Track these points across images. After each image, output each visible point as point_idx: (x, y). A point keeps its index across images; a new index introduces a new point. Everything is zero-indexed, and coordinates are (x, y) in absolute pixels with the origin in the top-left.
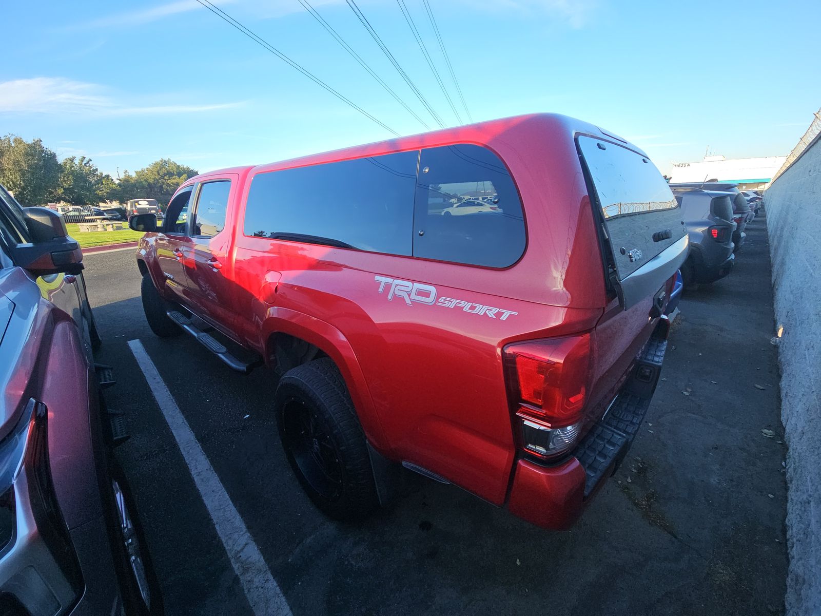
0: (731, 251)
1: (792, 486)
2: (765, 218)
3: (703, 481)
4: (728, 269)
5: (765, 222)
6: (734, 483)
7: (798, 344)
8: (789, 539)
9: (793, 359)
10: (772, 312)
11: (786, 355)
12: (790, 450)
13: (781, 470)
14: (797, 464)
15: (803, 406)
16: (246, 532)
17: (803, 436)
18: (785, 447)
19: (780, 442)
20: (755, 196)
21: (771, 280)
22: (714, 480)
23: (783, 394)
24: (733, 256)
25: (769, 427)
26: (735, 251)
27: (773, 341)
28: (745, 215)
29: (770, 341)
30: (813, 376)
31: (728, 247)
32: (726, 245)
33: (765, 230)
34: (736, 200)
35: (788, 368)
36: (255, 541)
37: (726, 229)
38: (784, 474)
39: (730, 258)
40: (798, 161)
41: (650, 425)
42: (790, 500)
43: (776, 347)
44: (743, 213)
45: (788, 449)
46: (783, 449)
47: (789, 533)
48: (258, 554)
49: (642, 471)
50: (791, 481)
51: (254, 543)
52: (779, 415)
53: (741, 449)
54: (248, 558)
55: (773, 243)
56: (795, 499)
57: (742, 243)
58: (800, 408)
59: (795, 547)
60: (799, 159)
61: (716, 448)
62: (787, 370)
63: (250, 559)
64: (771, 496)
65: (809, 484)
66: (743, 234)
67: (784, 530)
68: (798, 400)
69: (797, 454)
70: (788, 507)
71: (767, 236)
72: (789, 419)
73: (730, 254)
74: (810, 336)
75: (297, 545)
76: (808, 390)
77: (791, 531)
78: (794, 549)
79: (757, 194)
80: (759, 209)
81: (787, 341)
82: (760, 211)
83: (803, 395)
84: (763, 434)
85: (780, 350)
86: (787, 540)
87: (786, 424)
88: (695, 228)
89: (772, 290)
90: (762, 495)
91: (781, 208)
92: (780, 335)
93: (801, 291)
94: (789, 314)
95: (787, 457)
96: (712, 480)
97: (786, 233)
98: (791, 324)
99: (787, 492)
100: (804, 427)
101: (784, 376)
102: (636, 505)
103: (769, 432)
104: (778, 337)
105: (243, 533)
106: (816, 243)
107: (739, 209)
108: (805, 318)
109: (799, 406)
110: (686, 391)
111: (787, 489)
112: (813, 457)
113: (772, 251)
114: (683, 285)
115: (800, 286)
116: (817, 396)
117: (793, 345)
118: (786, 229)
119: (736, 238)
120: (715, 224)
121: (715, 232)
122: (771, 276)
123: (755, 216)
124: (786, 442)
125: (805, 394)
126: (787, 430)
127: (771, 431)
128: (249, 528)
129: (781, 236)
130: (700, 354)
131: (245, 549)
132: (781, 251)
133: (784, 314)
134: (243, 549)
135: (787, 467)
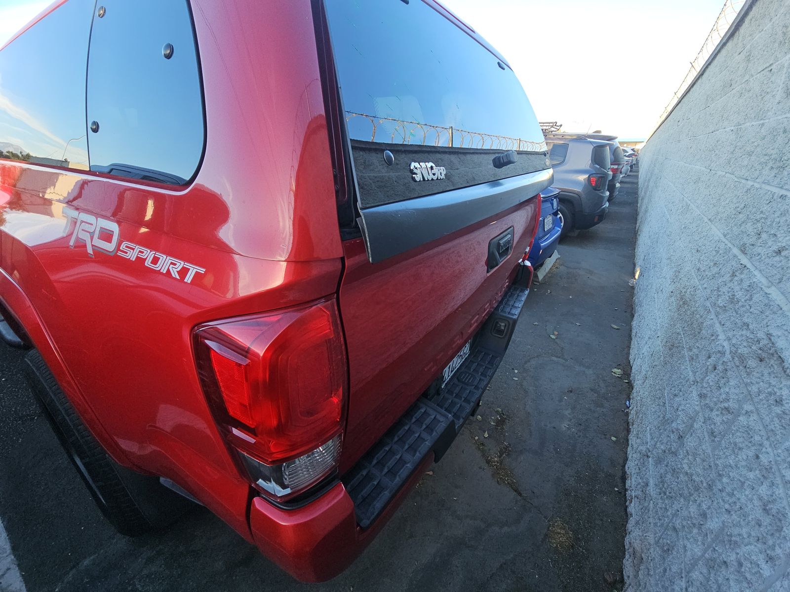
0: (606, 199)
1: (634, 429)
2: (637, 174)
3: (554, 428)
4: (602, 216)
5: (637, 177)
6: (582, 427)
7: (649, 287)
8: (628, 490)
9: (644, 301)
10: (633, 256)
11: (640, 296)
12: (634, 391)
13: (625, 410)
14: (639, 408)
15: (648, 349)
16: (10, 554)
17: (646, 380)
18: (630, 386)
19: (627, 381)
20: (632, 152)
21: (635, 228)
22: (564, 426)
23: (633, 334)
24: (607, 204)
25: (618, 366)
26: (610, 200)
27: (632, 282)
28: (621, 167)
29: (628, 282)
30: (659, 321)
31: (605, 196)
32: (602, 193)
33: (637, 183)
34: (615, 152)
35: (639, 309)
36: (19, 565)
37: (603, 177)
38: (627, 414)
39: (605, 206)
40: (669, 115)
41: (516, 371)
42: (630, 445)
43: (633, 288)
44: (619, 165)
45: (633, 389)
46: (629, 388)
47: (628, 483)
48: (21, 581)
49: (501, 423)
50: (633, 424)
51: (17, 568)
52: (628, 354)
53: (592, 390)
54: (8, 586)
55: (641, 193)
56: (635, 446)
57: (616, 193)
58: (645, 350)
59: (633, 503)
60: (671, 114)
61: (571, 392)
62: (639, 311)
63: (10, 588)
64: (614, 439)
65: (649, 436)
66: (618, 185)
67: (624, 478)
68: (645, 342)
69: (639, 398)
70: (628, 453)
71: (637, 189)
72: (636, 359)
73: (604, 202)
74: (660, 280)
75: (71, 569)
76: (654, 334)
77: (630, 481)
78: (632, 505)
79: (634, 151)
80: (634, 164)
81: (642, 283)
82: (634, 167)
83: (649, 338)
84: (613, 373)
85: (635, 292)
86: (626, 490)
87: (633, 364)
88: (578, 175)
89: (636, 236)
90: (605, 438)
91: (650, 162)
92: (637, 277)
93: (657, 236)
94: (646, 258)
95: (631, 397)
96: (563, 426)
97: (651, 184)
98: (646, 267)
99: (629, 434)
100: (647, 371)
101: (636, 315)
102: (488, 462)
103: (618, 372)
104: (635, 279)
105: (7, 554)
106: (675, 189)
107: (616, 161)
108: (657, 262)
109: (645, 349)
110: (553, 334)
111: (628, 431)
112: (654, 406)
113: (640, 201)
114: (561, 231)
115: (657, 231)
116: (661, 342)
117: (645, 287)
118: (652, 180)
119: (611, 188)
120: (595, 172)
121: (594, 179)
122: (636, 224)
123: (631, 171)
124: (631, 381)
125: (651, 337)
126: (633, 371)
127: (620, 370)
128: (14, 549)
129: (648, 187)
130: (571, 297)
131: (6, 575)
132: (646, 201)
133: (642, 258)
134: (4, 574)
135: (630, 408)
